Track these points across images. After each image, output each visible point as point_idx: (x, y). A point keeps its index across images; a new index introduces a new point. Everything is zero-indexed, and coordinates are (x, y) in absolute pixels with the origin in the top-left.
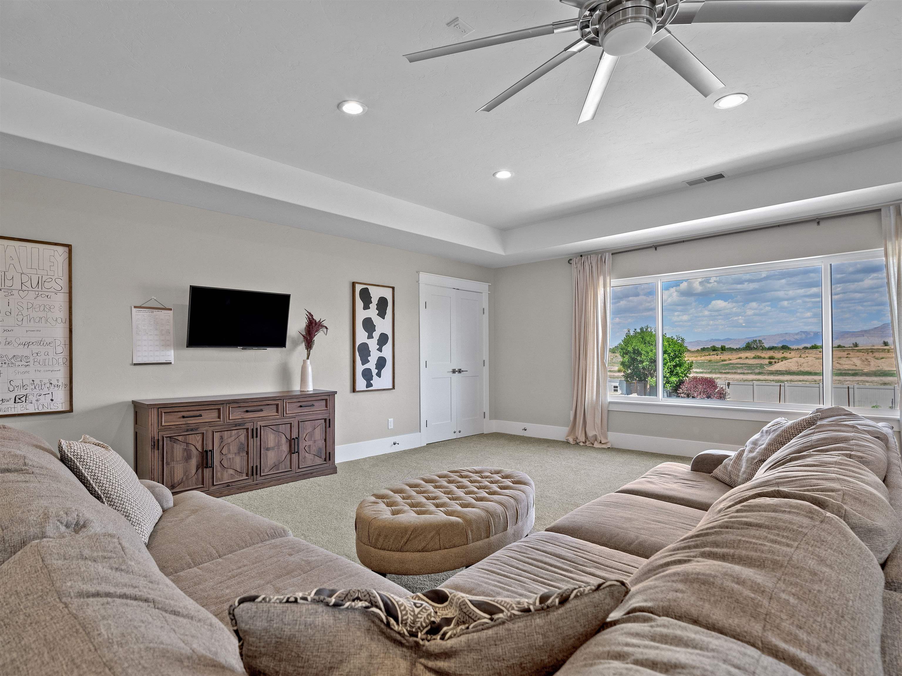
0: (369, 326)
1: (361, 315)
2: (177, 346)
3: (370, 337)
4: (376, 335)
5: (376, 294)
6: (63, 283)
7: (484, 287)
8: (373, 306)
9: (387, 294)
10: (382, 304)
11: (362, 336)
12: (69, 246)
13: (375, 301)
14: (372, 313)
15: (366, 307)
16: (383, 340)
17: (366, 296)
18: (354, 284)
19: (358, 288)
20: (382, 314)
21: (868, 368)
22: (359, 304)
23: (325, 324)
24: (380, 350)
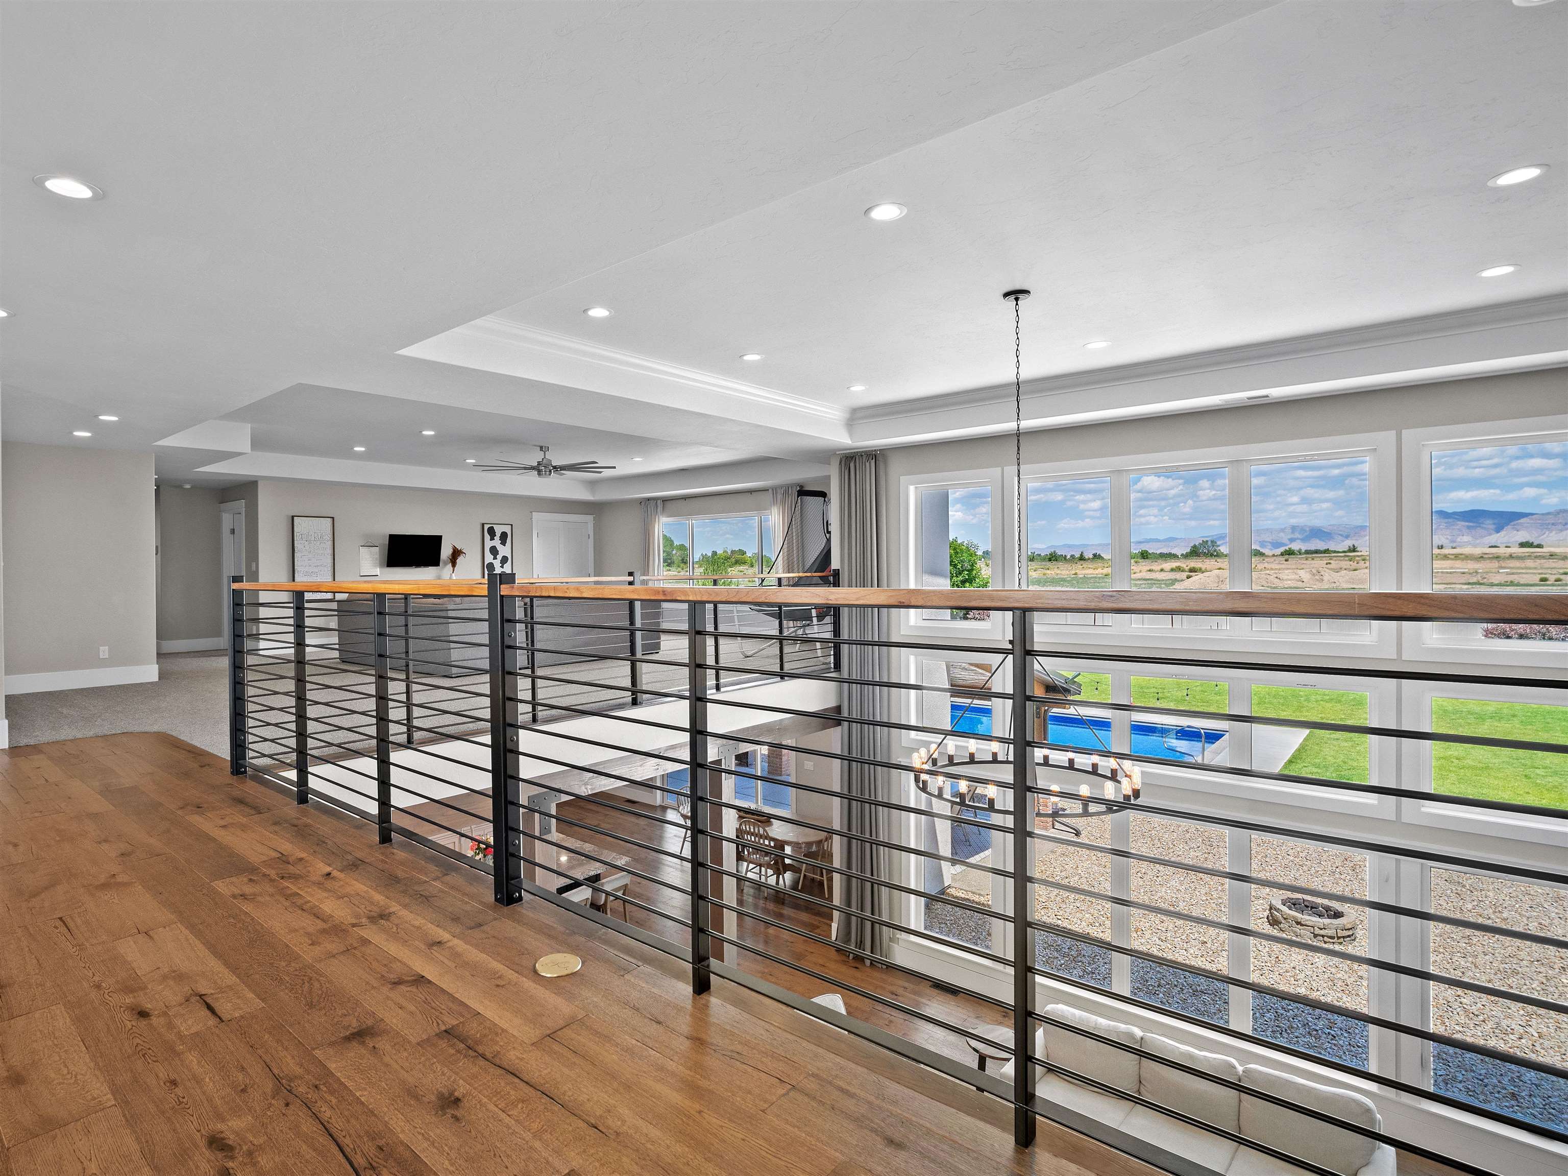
0: (494, 551)
1: (489, 544)
2: (381, 566)
3: (495, 558)
4: (499, 557)
5: (499, 530)
6: (331, 536)
7: (590, 518)
8: (497, 538)
9: (507, 529)
10: (504, 537)
11: (489, 558)
12: (333, 518)
13: (498, 535)
14: (497, 542)
15: (492, 539)
16: (504, 560)
17: (492, 532)
18: (483, 525)
19: (486, 527)
20: (503, 542)
21: (1320, 584)
22: (487, 537)
23: (464, 551)
24: (502, 567)
